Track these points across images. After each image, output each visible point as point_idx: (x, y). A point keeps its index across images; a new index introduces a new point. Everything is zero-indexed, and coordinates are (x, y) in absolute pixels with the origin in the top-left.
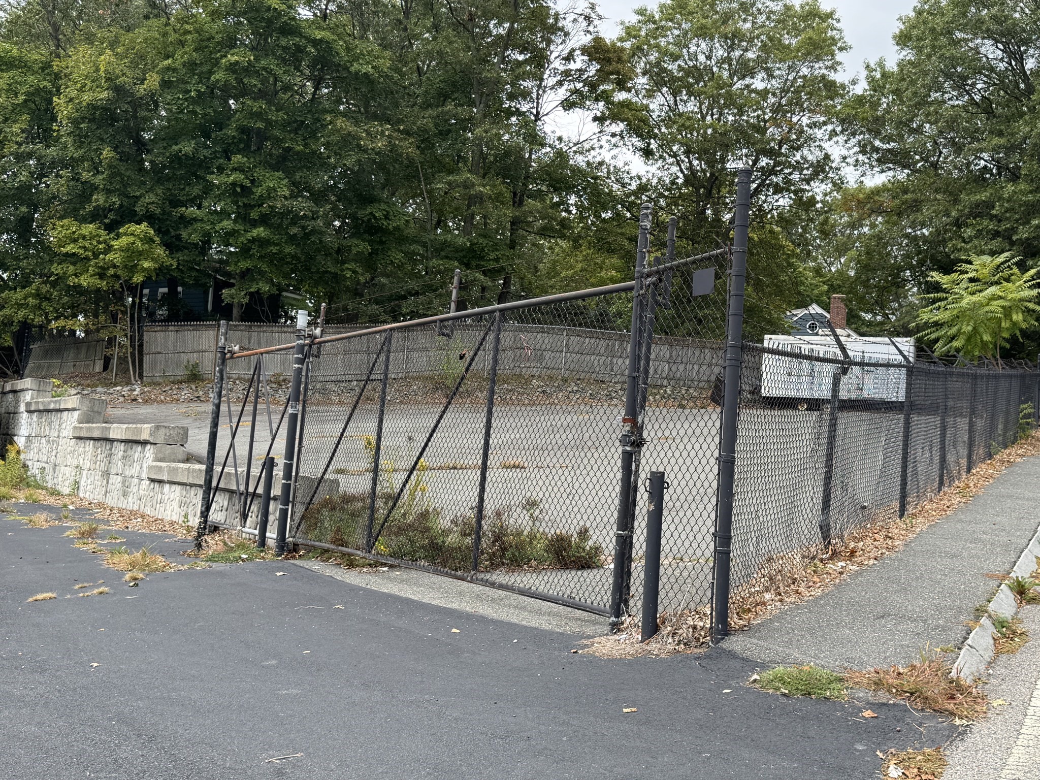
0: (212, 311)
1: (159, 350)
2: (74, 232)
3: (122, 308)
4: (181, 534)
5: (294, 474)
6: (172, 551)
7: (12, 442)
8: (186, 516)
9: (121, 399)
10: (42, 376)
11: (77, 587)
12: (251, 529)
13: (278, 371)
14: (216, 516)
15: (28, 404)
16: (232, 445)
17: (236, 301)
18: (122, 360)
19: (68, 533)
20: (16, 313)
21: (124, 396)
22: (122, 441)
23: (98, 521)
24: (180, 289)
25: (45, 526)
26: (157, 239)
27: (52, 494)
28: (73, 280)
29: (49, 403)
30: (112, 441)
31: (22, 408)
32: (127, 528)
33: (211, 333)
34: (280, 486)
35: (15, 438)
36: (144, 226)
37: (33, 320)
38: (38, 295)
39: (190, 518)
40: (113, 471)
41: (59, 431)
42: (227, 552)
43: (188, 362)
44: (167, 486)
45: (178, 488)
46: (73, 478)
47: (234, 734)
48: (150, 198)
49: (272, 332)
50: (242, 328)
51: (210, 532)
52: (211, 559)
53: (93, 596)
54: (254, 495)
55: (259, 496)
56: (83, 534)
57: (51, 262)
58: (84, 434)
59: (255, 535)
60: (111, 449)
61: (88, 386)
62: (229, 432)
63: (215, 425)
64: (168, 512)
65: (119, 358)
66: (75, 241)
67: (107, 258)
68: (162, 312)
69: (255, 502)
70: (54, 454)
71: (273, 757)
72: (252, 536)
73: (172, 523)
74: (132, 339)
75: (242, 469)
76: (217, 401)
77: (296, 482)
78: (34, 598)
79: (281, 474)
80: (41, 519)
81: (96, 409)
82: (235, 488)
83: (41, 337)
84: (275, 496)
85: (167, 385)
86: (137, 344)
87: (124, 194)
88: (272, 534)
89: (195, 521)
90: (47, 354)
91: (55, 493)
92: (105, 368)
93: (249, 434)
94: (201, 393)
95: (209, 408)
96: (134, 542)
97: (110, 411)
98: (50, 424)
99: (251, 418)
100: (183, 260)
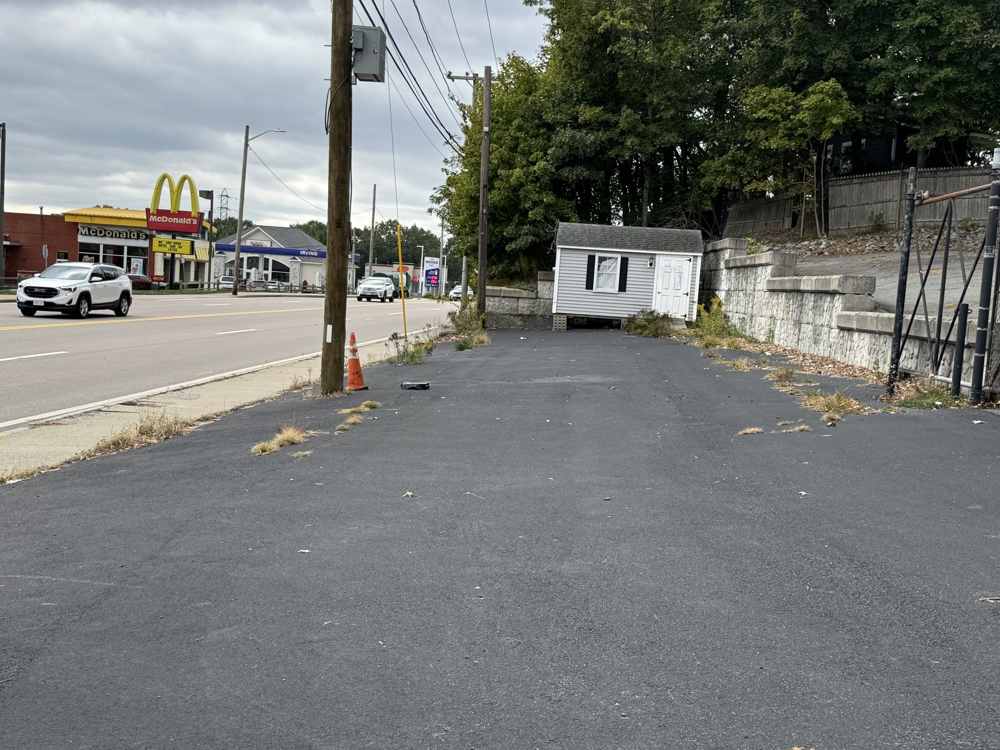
0: (895, 160)
1: (843, 203)
2: (765, 98)
3: (809, 166)
4: (872, 380)
5: (990, 321)
6: (866, 395)
7: (714, 296)
8: (877, 363)
9: (809, 253)
10: (738, 235)
11: (780, 424)
12: (943, 376)
13: (965, 216)
14: (906, 363)
15: (727, 262)
16: (922, 293)
17: (922, 147)
18: (810, 216)
19: (768, 376)
20: (715, 180)
21: (811, 250)
22: (812, 292)
23: (794, 366)
24: (863, 141)
25: (747, 369)
26: (844, 93)
27: (750, 342)
28: (763, 145)
29: (746, 259)
30: (802, 292)
31: (722, 265)
32: (820, 373)
33: (896, 182)
34: (975, 333)
35: (717, 292)
36: (832, 82)
37: (730, 185)
38: (733, 162)
39: (881, 365)
40: (805, 320)
41: (755, 285)
42: (920, 398)
43: (872, 213)
44: (856, 335)
45: (867, 336)
46: (768, 327)
47: (944, 570)
48: (836, 54)
49: (959, 176)
50: (927, 174)
51: (900, 378)
52: (904, 404)
53: (795, 433)
54: (947, 342)
55: (952, 343)
56: (781, 377)
57: (744, 129)
58: (777, 286)
59: (948, 383)
60: (802, 300)
61: (779, 242)
62: (919, 280)
63: (904, 273)
64: (858, 359)
65: (806, 214)
66: (765, 106)
67: (797, 118)
68: (846, 166)
69: (947, 350)
70: (750, 305)
71: (987, 596)
72: (944, 384)
73: (862, 370)
74: (818, 194)
75: (933, 317)
76: (905, 249)
77: (992, 329)
78: (744, 431)
79: (976, 321)
80: (743, 364)
81: (787, 263)
82: (925, 335)
83: (736, 200)
84: (969, 344)
85: (851, 237)
86: (823, 199)
87: (812, 54)
88: (967, 383)
89: (885, 368)
90: (742, 215)
91: (753, 341)
92: (794, 224)
93: (940, 281)
94: (885, 243)
95: (898, 257)
96: (827, 386)
97: (799, 265)
98: (746, 279)
99: (941, 266)
100: (869, 112)
